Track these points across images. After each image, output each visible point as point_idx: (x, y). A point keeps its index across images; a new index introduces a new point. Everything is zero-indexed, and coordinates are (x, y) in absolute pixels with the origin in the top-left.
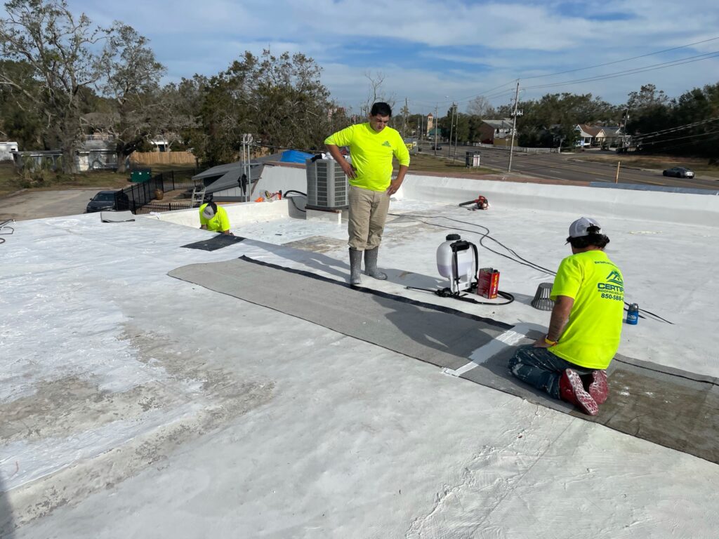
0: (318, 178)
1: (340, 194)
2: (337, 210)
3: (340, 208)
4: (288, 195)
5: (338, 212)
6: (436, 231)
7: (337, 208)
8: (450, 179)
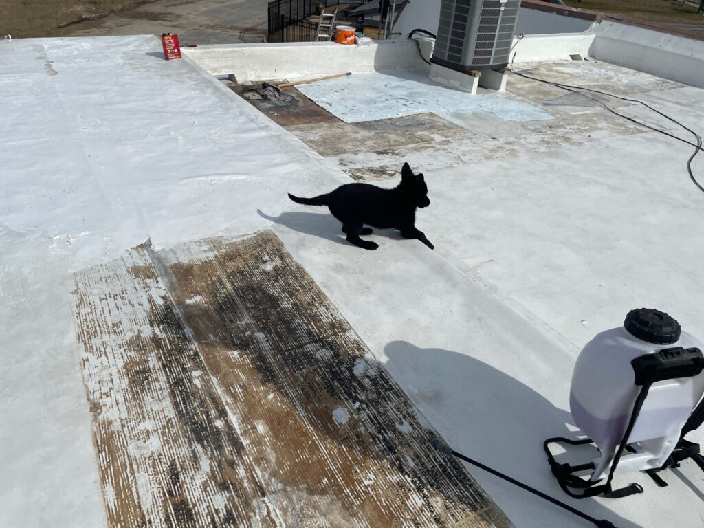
0: (456, 16)
1: (483, 45)
2: (473, 72)
3: (479, 69)
4: (414, 36)
5: (474, 76)
6: (627, 132)
7: (474, 68)
8: (675, 38)
